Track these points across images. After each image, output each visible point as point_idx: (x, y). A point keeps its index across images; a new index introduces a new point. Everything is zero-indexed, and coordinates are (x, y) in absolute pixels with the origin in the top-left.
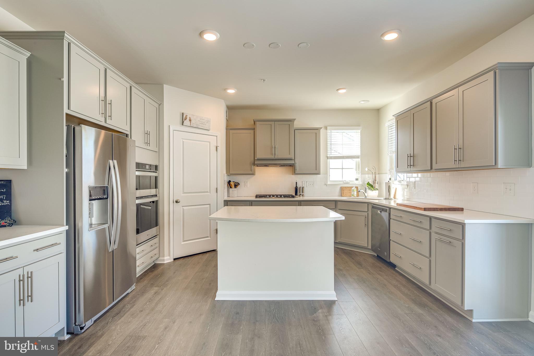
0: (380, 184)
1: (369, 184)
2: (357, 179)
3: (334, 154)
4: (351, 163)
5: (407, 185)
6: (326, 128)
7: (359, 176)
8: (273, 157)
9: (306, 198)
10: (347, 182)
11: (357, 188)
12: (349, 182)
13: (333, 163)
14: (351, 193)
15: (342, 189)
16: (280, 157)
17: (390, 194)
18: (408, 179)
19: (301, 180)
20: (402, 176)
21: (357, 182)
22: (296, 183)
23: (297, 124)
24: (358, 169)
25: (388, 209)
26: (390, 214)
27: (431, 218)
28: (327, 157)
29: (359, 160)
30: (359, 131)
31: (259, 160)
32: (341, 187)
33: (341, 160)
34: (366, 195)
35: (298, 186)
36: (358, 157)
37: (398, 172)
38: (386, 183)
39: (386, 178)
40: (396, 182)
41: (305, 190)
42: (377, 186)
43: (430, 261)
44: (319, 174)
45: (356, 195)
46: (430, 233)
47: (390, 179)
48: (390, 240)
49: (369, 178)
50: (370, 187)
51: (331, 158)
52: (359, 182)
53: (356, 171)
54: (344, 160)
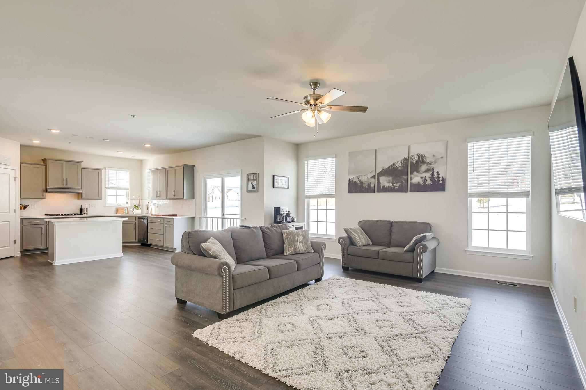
0: (142, 206)
1: (135, 206)
2: (127, 203)
3: (111, 186)
4: (123, 192)
5: (157, 206)
6: (105, 168)
7: (129, 201)
8: (63, 187)
9: (88, 215)
10: (120, 205)
11: (127, 208)
12: (121, 204)
13: (109, 192)
14: (124, 211)
15: (117, 209)
16: (69, 187)
17: (148, 211)
18: (158, 203)
19: (85, 204)
20: (154, 201)
21: (127, 205)
22: (81, 205)
23: (83, 165)
24: (128, 196)
25: (147, 218)
26: (148, 220)
27: (164, 218)
28: (106, 188)
29: (128, 190)
30: (129, 172)
31: (50, 188)
32: (116, 208)
33: (115, 190)
34: (134, 212)
35: (83, 207)
36: (128, 189)
37: (152, 199)
38: (146, 205)
39: (146, 202)
40: (152, 204)
41: (88, 210)
42: (140, 207)
43: (164, 236)
44: (101, 199)
45: (127, 213)
46: (164, 224)
47: (148, 203)
48: (148, 233)
49: (136, 202)
50: (136, 207)
51: (109, 188)
52: (129, 205)
53: (126, 198)
54: (118, 190)
